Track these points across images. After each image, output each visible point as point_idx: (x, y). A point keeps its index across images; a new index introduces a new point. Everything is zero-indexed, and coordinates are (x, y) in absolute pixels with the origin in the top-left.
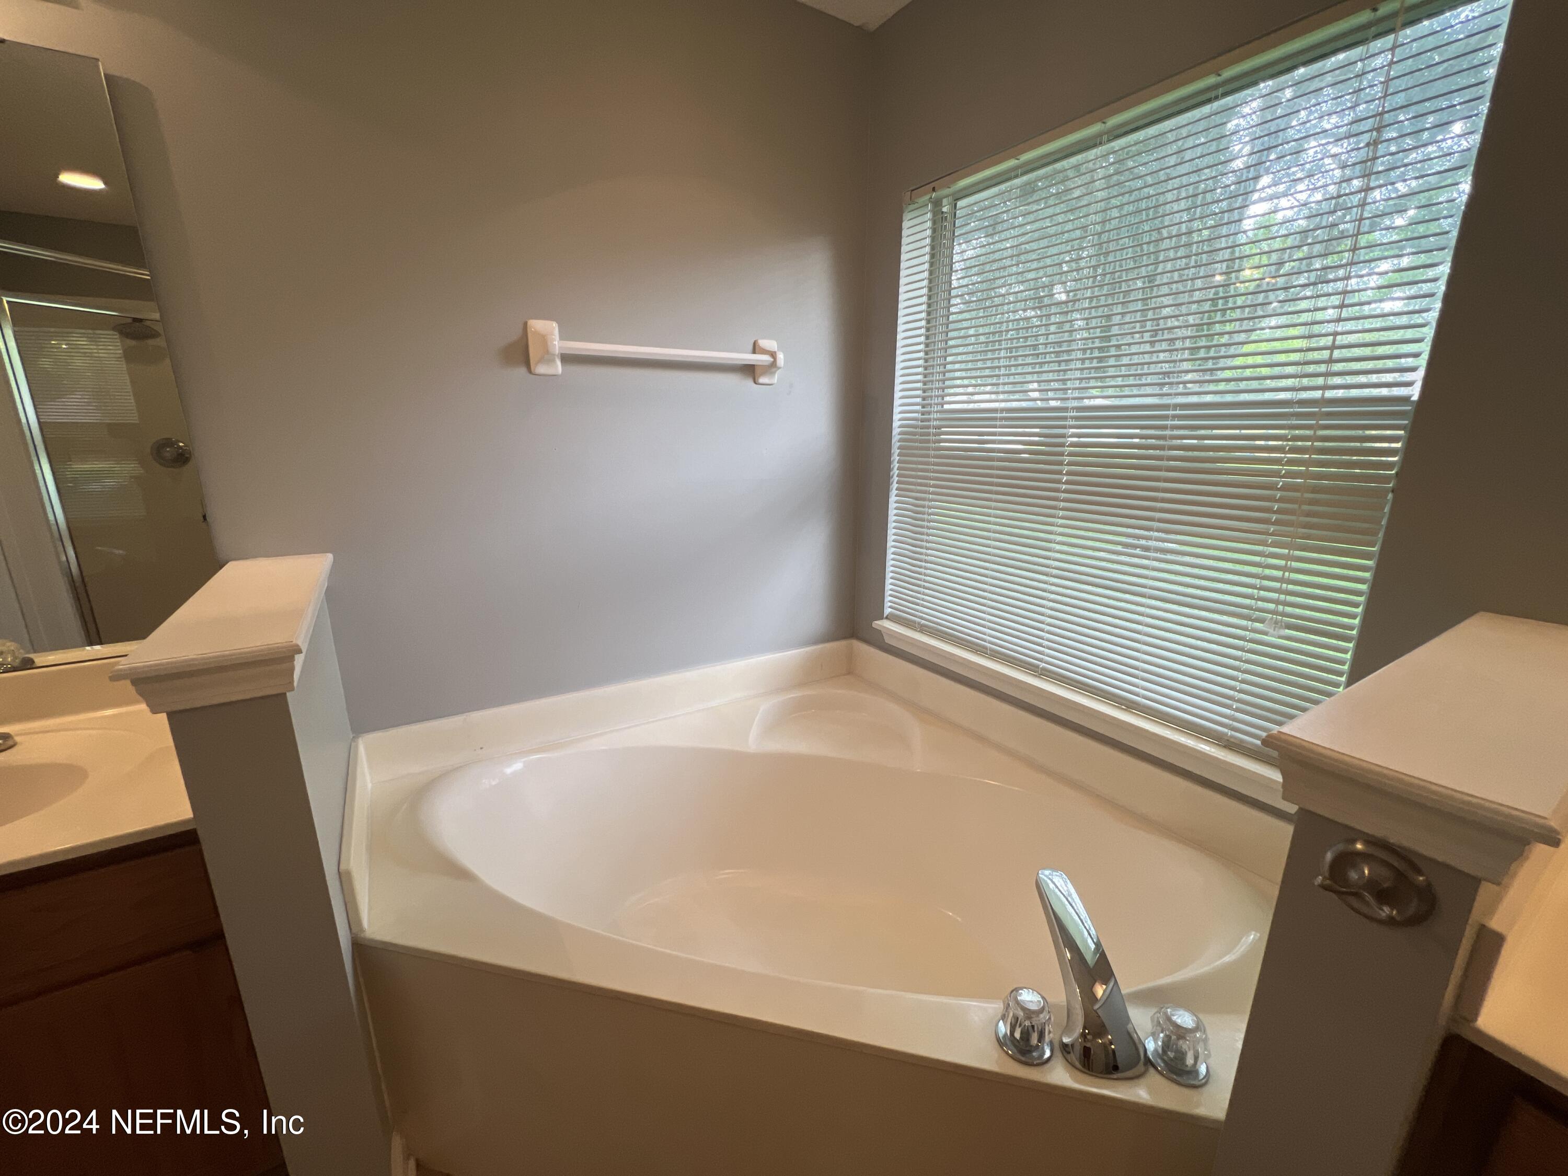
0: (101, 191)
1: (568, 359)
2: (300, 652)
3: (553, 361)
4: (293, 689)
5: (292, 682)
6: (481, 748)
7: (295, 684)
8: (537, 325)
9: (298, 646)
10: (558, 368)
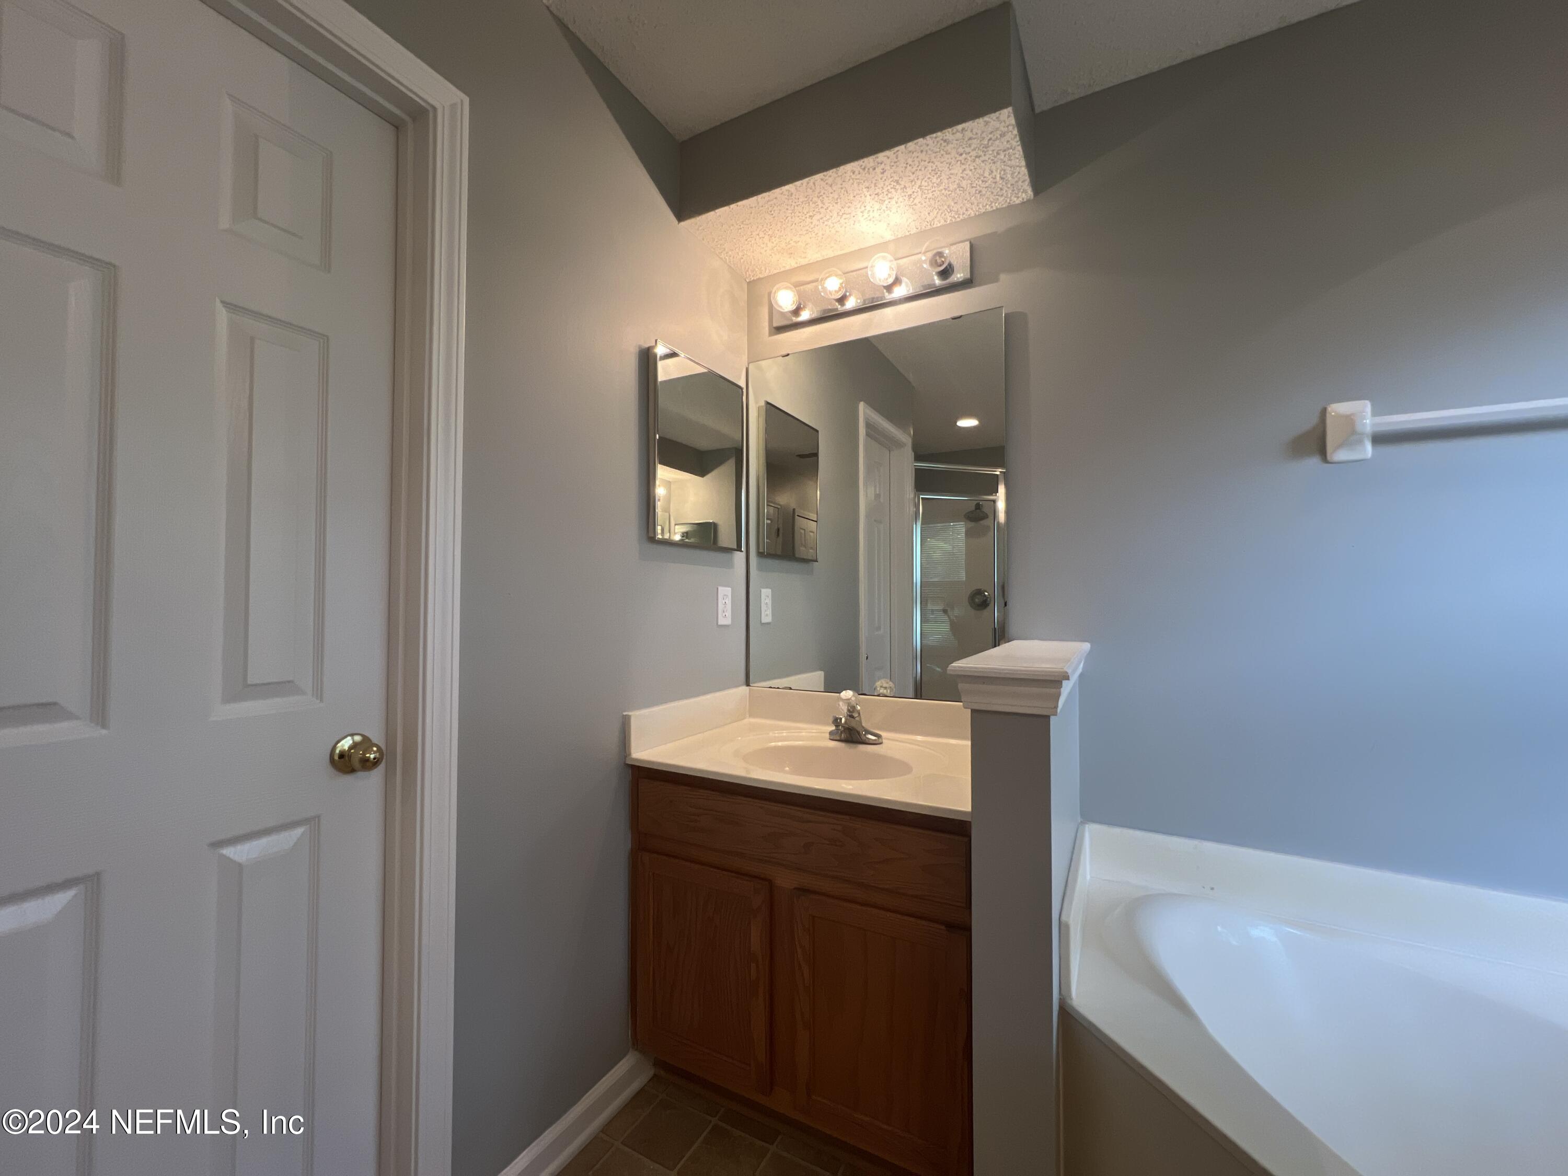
0: (975, 427)
1: (1379, 439)
2: (1067, 678)
3: (1360, 442)
4: (1055, 714)
5: (1056, 707)
6: (1212, 889)
7: (1059, 710)
8: (1339, 409)
9: (1067, 673)
10: (1368, 449)
